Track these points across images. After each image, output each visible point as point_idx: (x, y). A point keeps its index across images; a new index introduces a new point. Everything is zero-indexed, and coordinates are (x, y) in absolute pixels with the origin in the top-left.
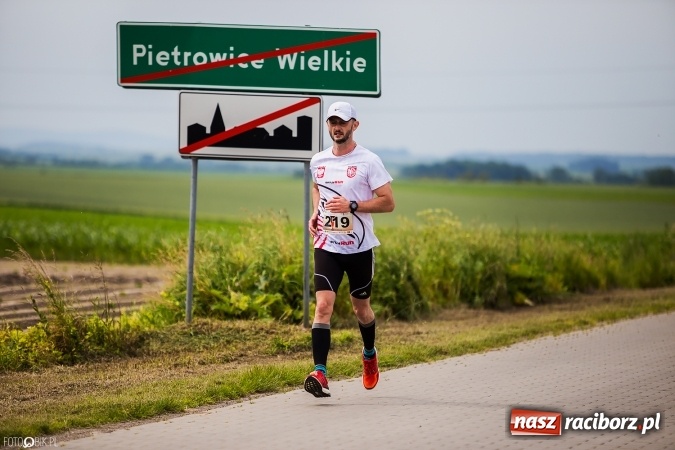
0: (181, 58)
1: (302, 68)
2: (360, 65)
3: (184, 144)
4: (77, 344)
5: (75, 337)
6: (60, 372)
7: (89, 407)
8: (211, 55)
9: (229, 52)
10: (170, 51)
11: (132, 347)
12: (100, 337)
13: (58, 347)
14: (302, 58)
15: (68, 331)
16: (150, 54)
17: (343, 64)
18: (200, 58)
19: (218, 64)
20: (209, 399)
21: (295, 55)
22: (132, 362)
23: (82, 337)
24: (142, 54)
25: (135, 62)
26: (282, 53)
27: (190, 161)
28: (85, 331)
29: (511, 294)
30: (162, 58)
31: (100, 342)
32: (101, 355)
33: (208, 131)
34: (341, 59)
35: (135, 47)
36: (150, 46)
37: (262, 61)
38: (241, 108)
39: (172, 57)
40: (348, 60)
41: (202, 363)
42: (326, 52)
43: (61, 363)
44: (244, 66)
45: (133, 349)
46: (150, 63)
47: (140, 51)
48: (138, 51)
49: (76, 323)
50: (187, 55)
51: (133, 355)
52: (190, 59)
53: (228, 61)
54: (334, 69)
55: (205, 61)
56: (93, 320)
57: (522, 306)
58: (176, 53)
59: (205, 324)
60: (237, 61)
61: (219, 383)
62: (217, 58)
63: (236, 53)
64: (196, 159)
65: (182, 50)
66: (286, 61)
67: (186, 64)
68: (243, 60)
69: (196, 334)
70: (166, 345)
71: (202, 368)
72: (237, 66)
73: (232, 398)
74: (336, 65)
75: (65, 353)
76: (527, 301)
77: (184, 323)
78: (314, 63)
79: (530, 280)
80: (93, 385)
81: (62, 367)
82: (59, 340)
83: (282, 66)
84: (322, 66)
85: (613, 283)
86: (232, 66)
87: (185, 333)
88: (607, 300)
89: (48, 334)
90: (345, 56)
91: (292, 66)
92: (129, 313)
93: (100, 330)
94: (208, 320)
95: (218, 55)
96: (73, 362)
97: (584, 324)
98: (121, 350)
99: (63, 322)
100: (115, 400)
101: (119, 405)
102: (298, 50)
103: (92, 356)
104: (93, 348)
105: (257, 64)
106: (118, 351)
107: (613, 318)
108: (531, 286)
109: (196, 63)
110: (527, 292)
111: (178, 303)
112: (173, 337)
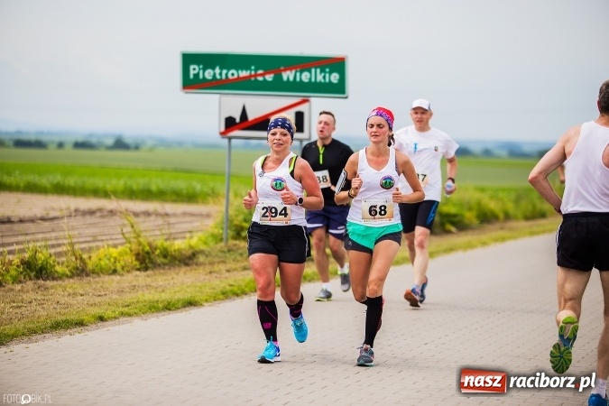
0: (221, 74)
1: (298, 79)
2: (335, 78)
3: (223, 129)
4: (150, 258)
5: (148, 253)
6: (136, 276)
7: (138, 302)
8: (240, 72)
9: (251, 70)
10: (214, 69)
11: (187, 260)
12: (165, 254)
13: (137, 259)
14: (298, 74)
15: (143, 250)
16: (201, 72)
17: (324, 77)
18: (233, 74)
19: (244, 77)
20: (221, 297)
21: (294, 72)
22: (184, 269)
23: (153, 253)
24: (196, 72)
25: (191, 76)
26: (285, 70)
27: (226, 141)
28: (156, 249)
29: (442, 225)
30: (209, 74)
31: (165, 257)
32: (164, 264)
33: (238, 120)
34: (323, 74)
35: (192, 67)
36: (201, 67)
37: (272, 75)
38: (258, 105)
39: (215, 74)
40: (327, 75)
41: (228, 271)
42: (313, 70)
43: (138, 270)
44: (260, 79)
45: (187, 261)
46: (201, 77)
47: (194, 69)
48: (194, 70)
49: (150, 245)
50: (224, 72)
51: (187, 264)
52: (227, 74)
53: (251, 76)
54: (318, 80)
55: (236, 76)
56: (160, 242)
57: (449, 232)
58: (217, 70)
59: (235, 245)
60: (256, 75)
61: (231, 285)
62: (244, 73)
63: (256, 70)
64: (230, 138)
65: (221, 69)
66: (288, 75)
67: (224, 77)
68: (260, 75)
69: (229, 251)
70: (209, 258)
71: (227, 274)
72: (256, 79)
73: (237, 295)
74: (320, 78)
75: (141, 263)
76: (453, 229)
77: (222, 244)
78: (305, 77)
79: (455, 216)
80: (148, 286)
81: (138, 273)
82: (137, 255)
83: (285, 78)
84: (310, 79)
85: (508, 217)
86: (253, 79)
87: (222, 251)
88: (502, 228)
89: (131, 251)
90: (325, 72)
91: (291, 79)
92: (191, 237)
93: (165, 249)
94: (237, 242)
95: (244, 72)
96: (146, 269)
97: (484, 244)
98: (180, 261)
99: (140, 244)
100: (157, 297)
101: (157, 301)
102: (295, 68)
103: (159, 265)
104: (160, 260)
105: (269, 78)
106: (177, 262)
107: (503, 239)
108: (456, 219)
109: (230, 77)
110: (453, 224)
111: (221, 231)
112: (214, 254)
